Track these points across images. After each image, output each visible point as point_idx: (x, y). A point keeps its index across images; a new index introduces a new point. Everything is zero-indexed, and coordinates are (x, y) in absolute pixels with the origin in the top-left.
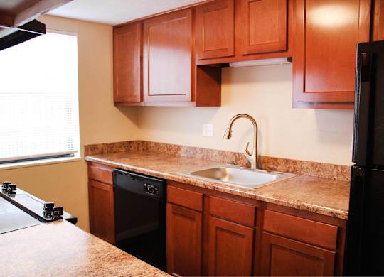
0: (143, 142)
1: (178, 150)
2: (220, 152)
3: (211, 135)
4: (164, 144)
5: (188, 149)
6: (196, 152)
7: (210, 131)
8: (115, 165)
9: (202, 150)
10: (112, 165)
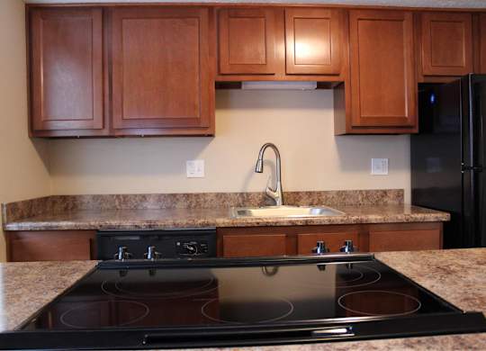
0: (64, 198)
1: (141, 201)
2: (218, 195)
3: (201, 174)
4: (113, 195)
5: (162, 197)
6: (178, 200)
7: (199, 170)
8: (101, 226)
9: (187, 196)
10: (93, 228)
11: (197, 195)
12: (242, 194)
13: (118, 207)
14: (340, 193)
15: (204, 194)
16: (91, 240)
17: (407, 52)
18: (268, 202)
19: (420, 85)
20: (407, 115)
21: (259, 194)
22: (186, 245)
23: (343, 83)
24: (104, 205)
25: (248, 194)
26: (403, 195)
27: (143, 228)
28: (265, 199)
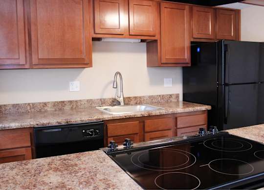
1: (44, 106)
2: (88, 101)
3: (78, 89)
4: (26, 104)
5: (56, 103)
6: (65, 104)
7: (77, 87)
8: (37, 125)
9: (71, 102)
10: (32, 126)
11: (76, 101)
12: (101, 100)
13: (29, 111)
14: (150, 97)
15: (80, 100)
16: (30, 133)
17: (186, 26)
18: (115, 103)
19: (192, 43)
20: (186, 58)
21: (110, 99)
22: (88, 131)
23: (157, 40)
24: (21, 110)
25: (104, 100)
26: (179, 96)
27: (63, 124)
28: (113, 102)
